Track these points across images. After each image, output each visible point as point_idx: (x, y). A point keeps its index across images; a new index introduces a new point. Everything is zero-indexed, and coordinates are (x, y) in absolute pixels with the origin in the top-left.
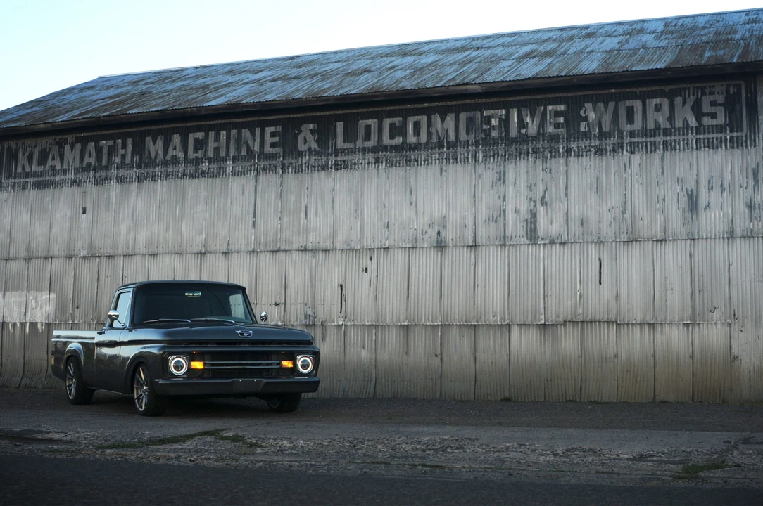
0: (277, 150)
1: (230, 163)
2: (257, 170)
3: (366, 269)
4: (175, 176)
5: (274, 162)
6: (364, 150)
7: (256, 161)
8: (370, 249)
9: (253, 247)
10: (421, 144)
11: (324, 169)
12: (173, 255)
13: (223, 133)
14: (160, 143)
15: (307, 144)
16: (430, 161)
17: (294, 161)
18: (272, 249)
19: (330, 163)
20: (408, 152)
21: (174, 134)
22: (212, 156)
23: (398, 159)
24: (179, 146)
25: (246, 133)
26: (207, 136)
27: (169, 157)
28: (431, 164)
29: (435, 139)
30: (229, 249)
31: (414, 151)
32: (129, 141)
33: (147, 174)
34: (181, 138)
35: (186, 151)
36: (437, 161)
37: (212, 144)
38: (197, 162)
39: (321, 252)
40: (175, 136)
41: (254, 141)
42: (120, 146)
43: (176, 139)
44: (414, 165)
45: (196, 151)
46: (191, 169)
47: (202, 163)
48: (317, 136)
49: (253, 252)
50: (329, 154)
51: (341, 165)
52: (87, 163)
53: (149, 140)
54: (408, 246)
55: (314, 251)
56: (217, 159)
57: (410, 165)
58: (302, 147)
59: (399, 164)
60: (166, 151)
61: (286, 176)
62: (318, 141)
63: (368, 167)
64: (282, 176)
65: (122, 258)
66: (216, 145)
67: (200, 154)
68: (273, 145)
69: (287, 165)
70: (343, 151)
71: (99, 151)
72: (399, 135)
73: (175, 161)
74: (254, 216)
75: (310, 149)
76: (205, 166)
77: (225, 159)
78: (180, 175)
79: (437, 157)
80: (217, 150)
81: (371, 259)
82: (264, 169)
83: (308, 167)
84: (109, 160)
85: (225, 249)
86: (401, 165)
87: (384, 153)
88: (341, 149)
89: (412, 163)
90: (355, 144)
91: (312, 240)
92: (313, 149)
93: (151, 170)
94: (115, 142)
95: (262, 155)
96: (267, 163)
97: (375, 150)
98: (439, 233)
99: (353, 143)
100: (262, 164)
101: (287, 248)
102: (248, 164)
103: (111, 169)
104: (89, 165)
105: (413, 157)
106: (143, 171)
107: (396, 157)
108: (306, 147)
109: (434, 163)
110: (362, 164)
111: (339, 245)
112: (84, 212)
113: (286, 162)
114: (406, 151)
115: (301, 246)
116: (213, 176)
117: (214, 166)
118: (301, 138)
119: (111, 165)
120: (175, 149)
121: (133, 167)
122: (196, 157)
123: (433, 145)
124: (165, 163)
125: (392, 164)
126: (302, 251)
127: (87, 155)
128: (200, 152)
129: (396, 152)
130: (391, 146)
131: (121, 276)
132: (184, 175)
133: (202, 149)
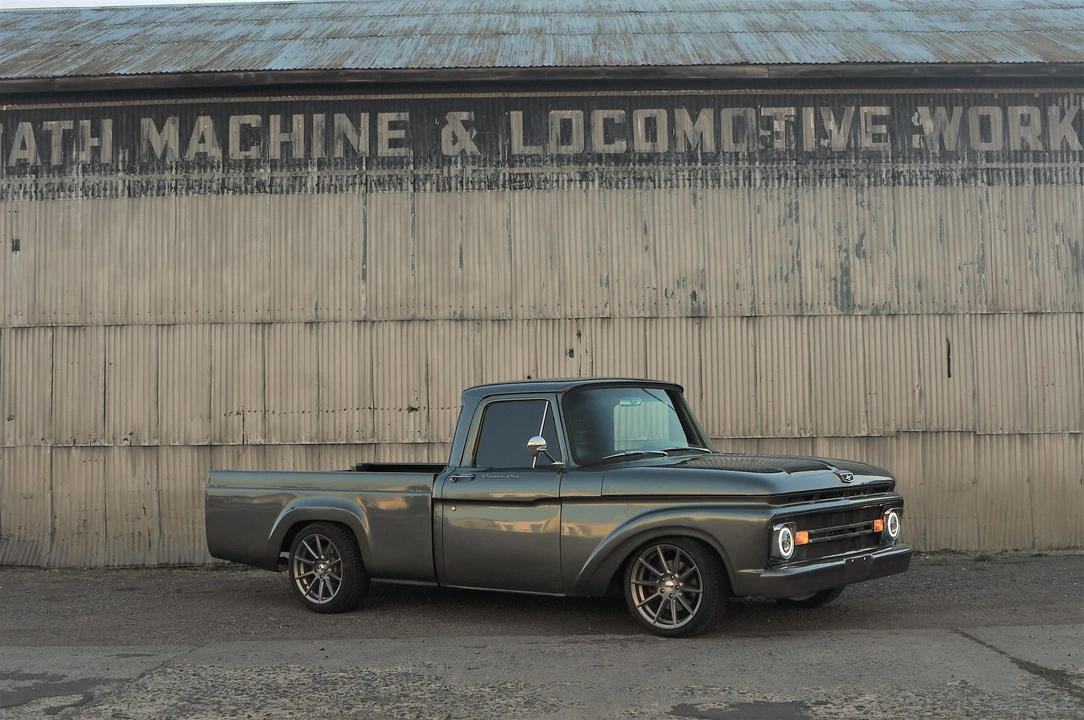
0: (401, 151)
1: (314, 170)
2: (366, 184)
3: (572, 351)
4: (203, 188)
5: (397, 172)
6: (561, 159)
7: (364, 167)
8: (577, 319)
9: (363, 313)
10: (659, 154)
11: (490, 187)
12: (207, 327)
13: (298, 121)
14: (171, 129)
15: (458, 144)
16: (675, 181)
17: (434, 171)
18: (399, 316)
19: (501, 177)
20: (637, 166)
21: (198, 115)
22: (278, 157)
23: (620, 176)
24: (210, 136)
25: (342, 121)
26: (266, 122)
27: (190, 155)
28: (678, 186)
29: (681, 148)
30: (317, 316)
31: (647, 164)
32: (107, 125)
33: (148, 183)
34: (215, 123)
35: (224, 145)
36: (687, 183)
37: (276, 136)
38: (249, 165)
39: (490, 322)
40: (202, 118)
41: (359, 134)
42: (88, 132)
43: (205, 124)
44: (648, 188)
45: (245, 145)
46: (237, 177)
47: (258, 168)
48: (475, 133)
49: (365, 321)
50: (498, 163)
51: (520, 182)
52: (18, 160)
53: (147, 123)
54: (642, 315)
55: (478, 321)
56: (287, 160)
57: (641, 187)
58: (447, 148)
59: (623, 184)
60: (184, 144)
61: (420, 195)
62: (478, 140)
63: (569, 187)
64: (413, 196)
65: (102, 329)
66: (285, 137)
67: (254, 152)
68: (393, 143)
69: (422, 177)
70: (523, 159)
71: (43, 141)
72: (621, 138)
73: (203, 162)
74: (364, 262)
75: (463, 152)
76: (264, 173)
77: (304, 163)
78: (214, 187)
79: (687, 177)
80: (286, 147)
81: (579, 335)
82: (380, 183)
83: (461, 182)
84: (65, 156)
85: (310, 315)
86: (626, 186)
87: (596, 165)
88: (520, 156)
89: (645, 184)
90: (544, 149)
91: (473, 303)
92: (469, 154)
93: (154, 177)
94: (76, 124)
95: (373, 159)
96: (385, 173)
97: (579, 159)
98: (694, 296)
99: (541, 147)
100: (374, 174)
101: (428, 316)
102: (350, 173)
103: (71, 172)
104: (22, 165)
105: (645, 174)
106: (137, 178)
107: (617, 173)
108: (457, 149)
109: (681, 184)
110: (557, 181)
111: (523, 313)
112: (16, 247)
113: (420, 172)
114: (634, 165)
115: (455, 313)
116: (282, 192)
117: (283, 176)
118: (446, 133)
119: (72, 164)
120: (202, 140)
121: (118, 170)
122: (245, 156)
123: (680, 157)
124: (186, 166)
125: (611, 184)
126: (457, 320)
127: (17, 145)
128: (254, 149)
129: (616, 165)
130: (609, 155)
131: (102, 362)
132: (224, 187)
133: (259, 144)
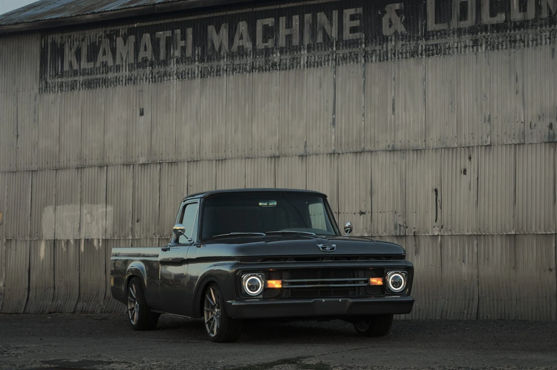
0: (357, 35)
1: (304, 52)
2: (336, 60)
3: (465, 171)
4: (242, 69)
5: (355, 50)
6: (460, 32)
7: (334, 49)
8: (468, 147)
9: (333, 148)
10: (529, 20)
11: (412, 56)
12: (244, 160)
13: (296, 18)
14: (224, 31)
15: (393, 27)
16: (539, 41)
17: (378, 48)
18: (355, 150)
19: (420, 48)
20: (512, 32)
21: (239, 21)
22: (284, 45)
23: (500, 40)
24: (245, 35)
25: (322, 17)
26: (277, 22)
27: (235, 48)
28: (541, 44)
29: (545, 14)
30: (306, 151)
31: (519, 29)
32: (190, 31)
33: (211, 68)
34: (248, 26)
35: (254, 41)
36: (548, 40)
37: (283, 32)
38: (267, 52)
39: (411, 152)
40: (241, 23)
41: (332, 25)
42: (179, 37)
43: (243, 27)
44: (520, 47)
45: (265, 40)
46: (260, 61)
47: (273, 54)
48: (404, 18)
49: (334, 154)
50: (418, 38)
51: (433, 50)
52: (143, 58)
53: (211, 29)
54: (514, 142)
55: (404, 151)
56: (290, 48)
57: (515, 47)
58: (386, 31)
59: (502, 46)
60: (231, 41)
61: (369, 65)
62: (406, 23)
63: (465, 51)
64: (364, 65)
65: (186, 164)
66: (288, 32)
67: (270, 44)
68: (353, 30)
69: (370, 52)
70: (435, 33)
71: (155, 43)
72: (501, 12)
73: (242, 52)
74: (334, 113)
75: (396, 32)
76: (276, 57)
77: (298, 49)
78: (248, 68)
79: (548, 36)
80: (289, 38)
81: (470, 158)
82: (344, 58)
83: (394, 54)
84: (167, 53)
85: (302, 152)
86: (504, 47)
87: (484, 34)
88: (433, 31)
89: (517, 45)
90: (449, 25)
91: (401, 138)
92: (399, 33)
93: (215, 64)
94: (173, 33)
95: (340, 41)
96: (347, 51)
97: (472, 30)
98: (551, 126)
99: (446, 24)
100: (341, 52)
101: (372, 148)
102: (326, 53)
103: (170, 64)
104: (145, 60)
105: (518, 37)
106: (206, 65)
107: (498, 38)
108: (392, 30)
109: (544, 43)
110: (457, 48)
111: (433, 144)
112: (142, 114)
113: (368, 49)
114: (510, 31)
115: (389, 146)
116: (286, 69)
117: (287, 57)
118: (385, 21)
119: (170, 59)
120: (241, 38)
121: (195, 61)
122: (265, 46)
123: (543, 22)
124: (231, 55)
125: (493, 47)
126: (390, 151)
127: (142, 48)
128: (270, 41)
129: (498, 32)
130: (492, 25)
131: (186, 185)
132: (253, 68)
133: (273, 38)
